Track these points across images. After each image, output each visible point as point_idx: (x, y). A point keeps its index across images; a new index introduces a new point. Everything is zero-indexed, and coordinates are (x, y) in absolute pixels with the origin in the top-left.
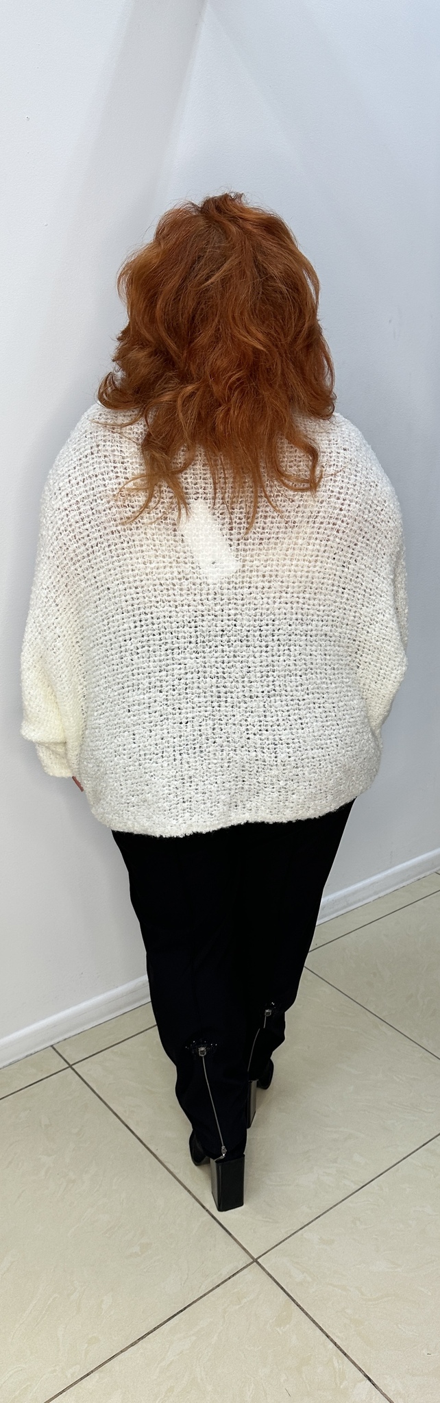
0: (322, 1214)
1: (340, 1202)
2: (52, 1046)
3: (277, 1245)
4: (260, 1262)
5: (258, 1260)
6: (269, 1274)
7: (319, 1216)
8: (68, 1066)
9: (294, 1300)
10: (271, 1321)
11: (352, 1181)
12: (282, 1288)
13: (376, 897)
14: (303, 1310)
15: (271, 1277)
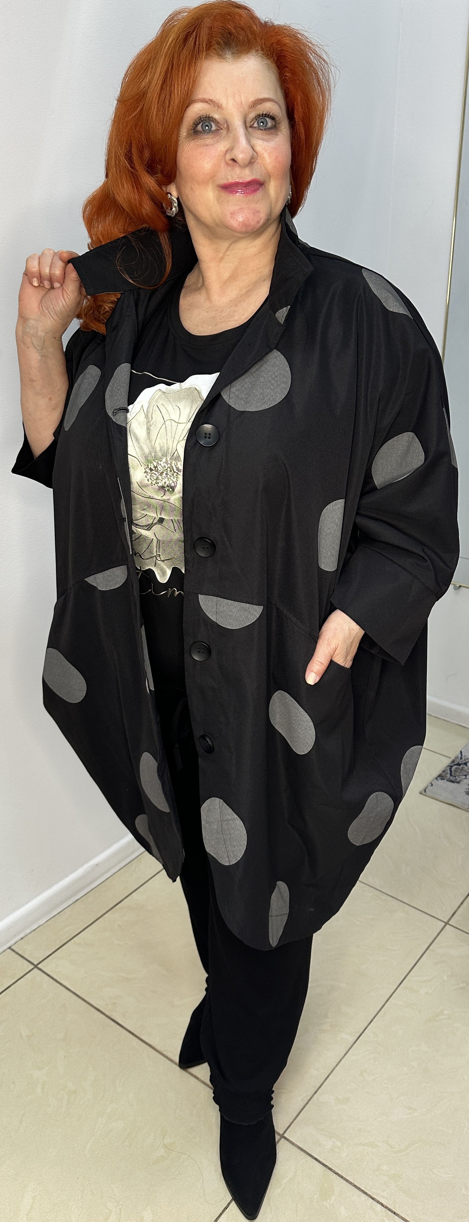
0: (330, 1074)
2: (10, 948)
3: (298, 1115)
4: (287, 1137)
5: (285, 1135)
6: (299, 1148)
7: (328, 1076)
8: (33, 967)
9: (330, 1169)
10: (316, 1197)
12: (316, 1159)
14: (342, 1177)
15: (302, 1150)
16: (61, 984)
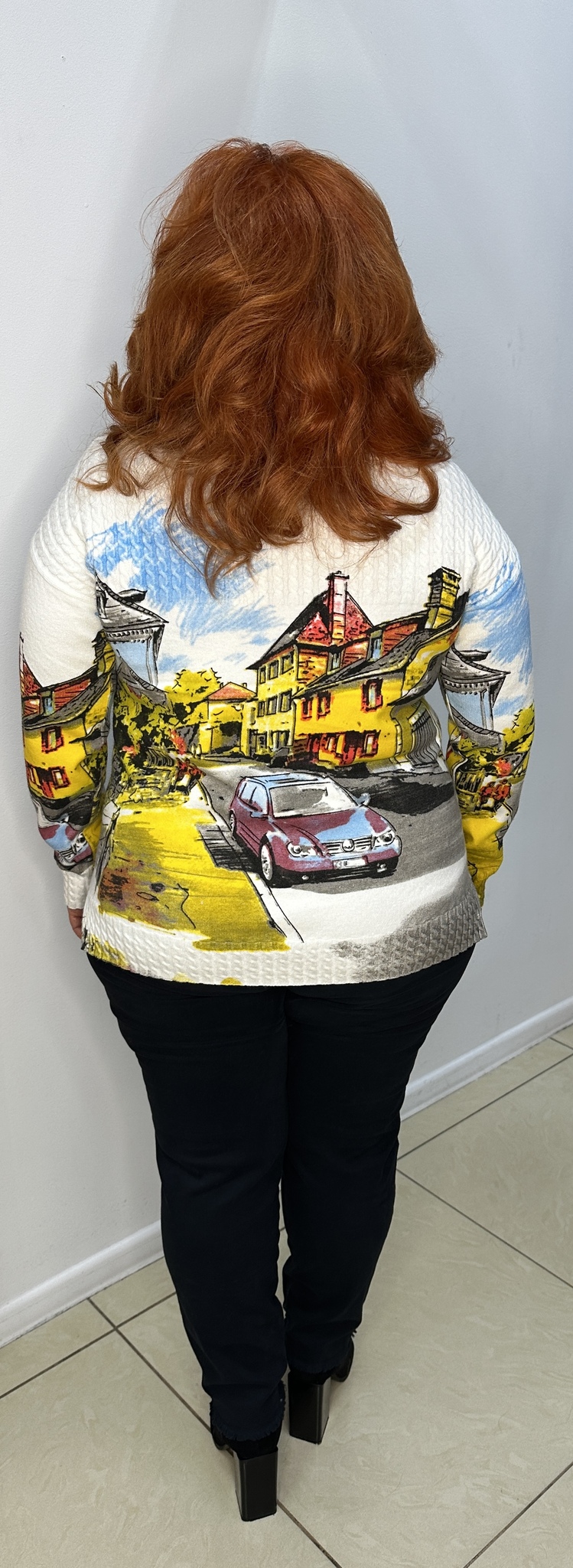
1: (503, 1531)
2: (88, 1299)
8: (112, 1328)
11: (514, 1498)
13: (481, 1074)
16: (142, 1357)
